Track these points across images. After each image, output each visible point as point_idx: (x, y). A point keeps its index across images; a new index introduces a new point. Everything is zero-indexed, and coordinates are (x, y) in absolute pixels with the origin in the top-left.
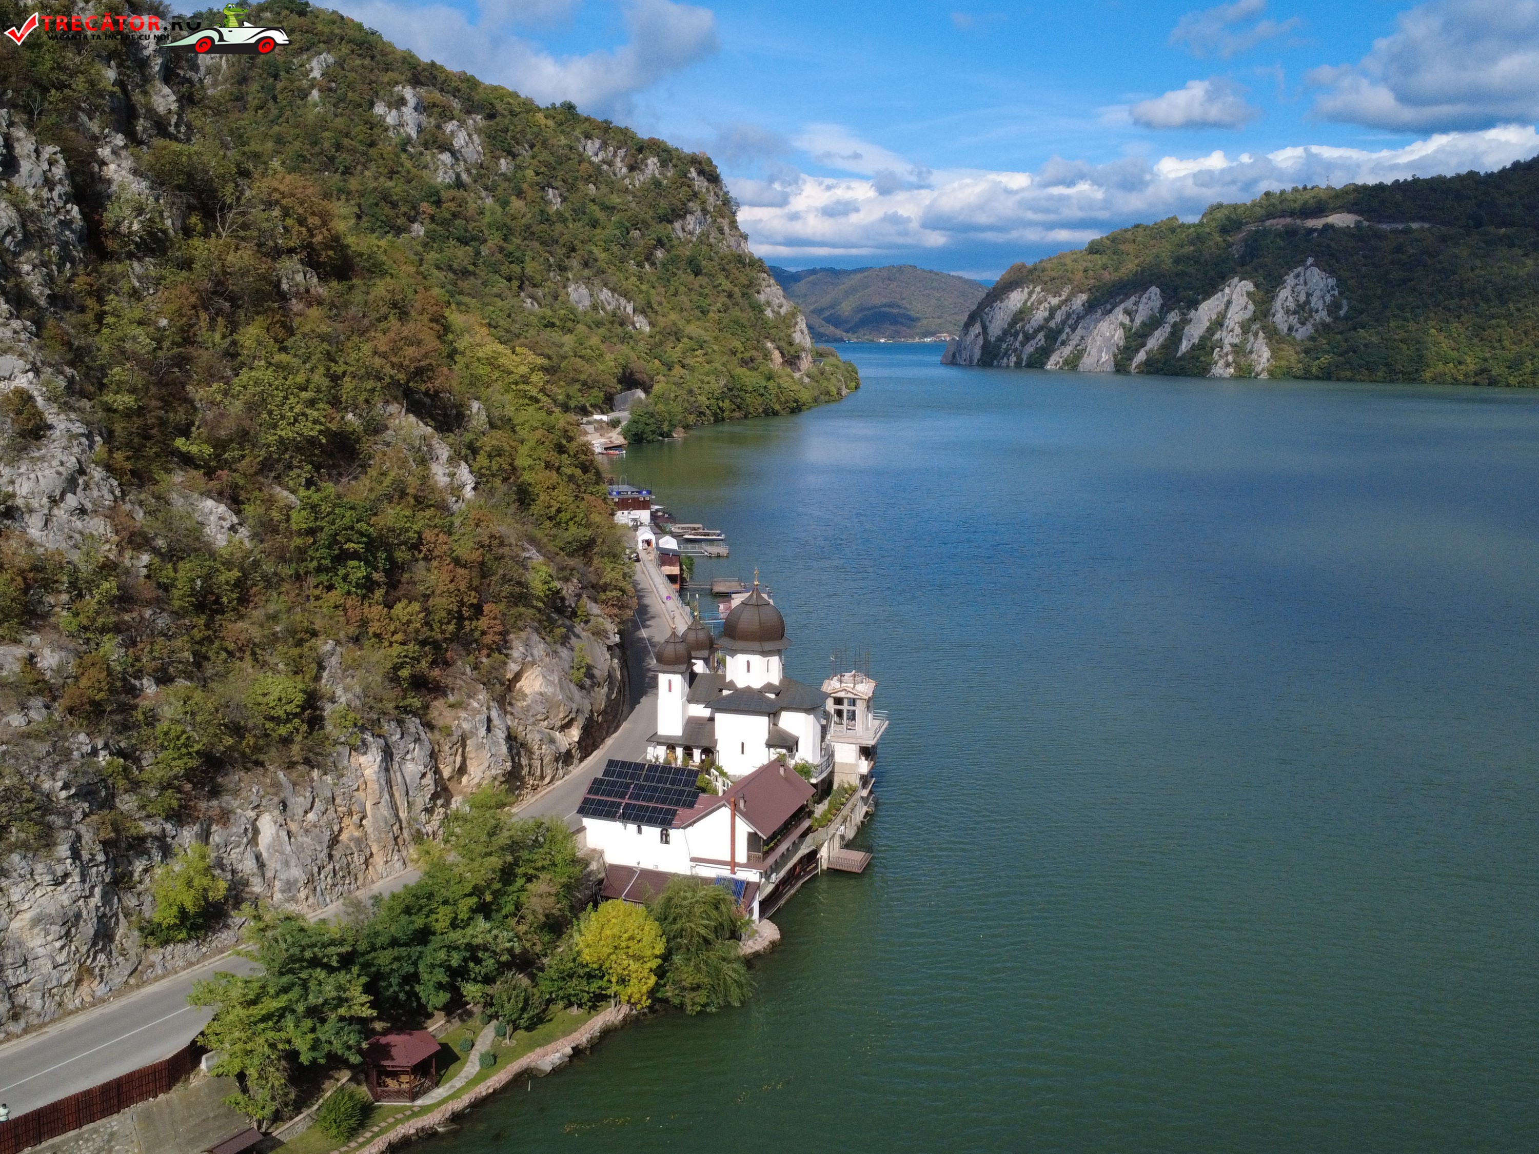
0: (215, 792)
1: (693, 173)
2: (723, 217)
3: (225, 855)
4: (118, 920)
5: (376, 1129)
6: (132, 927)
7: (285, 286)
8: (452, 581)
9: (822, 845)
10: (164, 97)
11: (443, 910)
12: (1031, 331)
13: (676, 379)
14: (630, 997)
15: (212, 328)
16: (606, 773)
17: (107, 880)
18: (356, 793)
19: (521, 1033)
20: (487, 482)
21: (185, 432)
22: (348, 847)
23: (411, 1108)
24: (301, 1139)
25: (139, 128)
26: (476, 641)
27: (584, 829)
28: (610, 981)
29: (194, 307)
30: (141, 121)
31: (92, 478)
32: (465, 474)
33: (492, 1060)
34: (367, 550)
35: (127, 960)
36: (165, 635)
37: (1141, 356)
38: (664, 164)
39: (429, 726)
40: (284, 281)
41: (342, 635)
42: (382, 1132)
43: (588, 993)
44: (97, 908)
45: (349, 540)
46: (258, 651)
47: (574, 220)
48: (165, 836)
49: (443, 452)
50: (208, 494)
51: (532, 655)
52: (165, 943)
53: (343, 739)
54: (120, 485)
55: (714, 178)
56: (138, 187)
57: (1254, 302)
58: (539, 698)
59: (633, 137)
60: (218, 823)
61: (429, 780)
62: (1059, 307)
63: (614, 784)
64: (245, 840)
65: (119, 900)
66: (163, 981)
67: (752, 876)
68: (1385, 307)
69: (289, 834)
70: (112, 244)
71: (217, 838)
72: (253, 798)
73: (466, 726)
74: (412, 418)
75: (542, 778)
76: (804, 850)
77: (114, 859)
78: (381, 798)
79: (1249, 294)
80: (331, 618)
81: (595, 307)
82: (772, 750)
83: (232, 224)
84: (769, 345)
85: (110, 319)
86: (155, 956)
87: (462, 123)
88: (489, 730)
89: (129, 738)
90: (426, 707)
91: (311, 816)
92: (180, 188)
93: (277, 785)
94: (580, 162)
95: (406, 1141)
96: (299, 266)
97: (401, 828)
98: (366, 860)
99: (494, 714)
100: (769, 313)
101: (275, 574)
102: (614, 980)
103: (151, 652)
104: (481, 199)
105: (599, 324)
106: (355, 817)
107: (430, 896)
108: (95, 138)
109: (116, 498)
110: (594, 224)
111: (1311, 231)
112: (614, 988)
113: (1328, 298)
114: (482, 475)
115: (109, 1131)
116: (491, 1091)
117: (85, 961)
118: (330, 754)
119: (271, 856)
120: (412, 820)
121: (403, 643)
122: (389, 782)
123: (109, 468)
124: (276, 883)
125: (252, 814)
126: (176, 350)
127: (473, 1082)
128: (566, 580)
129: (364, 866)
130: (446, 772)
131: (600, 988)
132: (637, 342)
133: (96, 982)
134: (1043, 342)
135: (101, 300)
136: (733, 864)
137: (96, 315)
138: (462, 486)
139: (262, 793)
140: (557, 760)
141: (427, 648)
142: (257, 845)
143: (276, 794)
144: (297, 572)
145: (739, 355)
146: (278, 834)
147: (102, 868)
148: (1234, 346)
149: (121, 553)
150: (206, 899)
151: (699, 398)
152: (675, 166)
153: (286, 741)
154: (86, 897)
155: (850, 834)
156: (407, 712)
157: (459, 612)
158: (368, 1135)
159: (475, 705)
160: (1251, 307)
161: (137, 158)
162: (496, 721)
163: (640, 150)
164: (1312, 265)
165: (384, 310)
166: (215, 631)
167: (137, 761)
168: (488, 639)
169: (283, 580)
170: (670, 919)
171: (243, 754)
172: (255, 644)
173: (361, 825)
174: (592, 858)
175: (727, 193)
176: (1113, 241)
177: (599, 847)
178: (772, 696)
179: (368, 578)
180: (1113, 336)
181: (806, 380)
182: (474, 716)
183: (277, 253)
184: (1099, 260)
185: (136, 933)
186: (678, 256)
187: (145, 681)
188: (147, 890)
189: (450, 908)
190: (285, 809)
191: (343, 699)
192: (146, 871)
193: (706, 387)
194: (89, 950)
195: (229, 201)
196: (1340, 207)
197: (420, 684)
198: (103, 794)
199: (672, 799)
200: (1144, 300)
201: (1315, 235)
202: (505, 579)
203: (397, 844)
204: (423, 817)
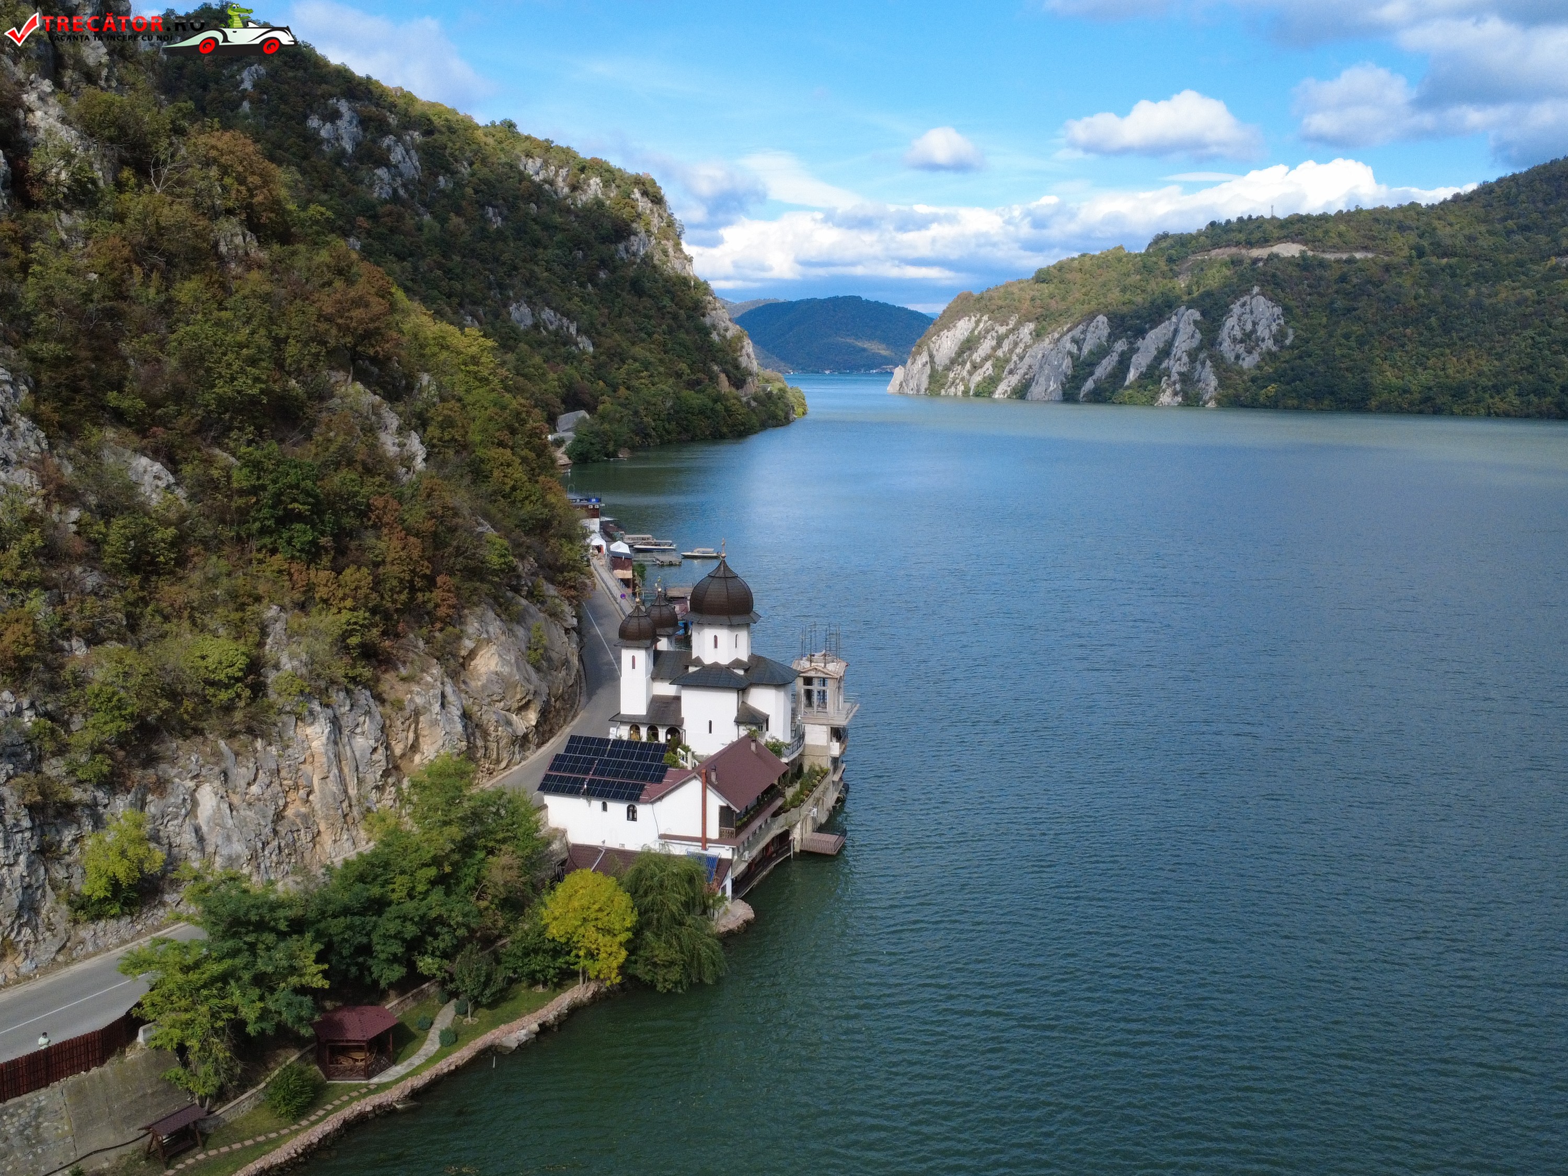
0: (151, 761)
1: (637, 194)
2: (668, 239)
3: (161, 828)
4: (44, 891)
5: (329, 1107)
6: (61, 900)
7: (223, 249)
8: (403, 549)
9: (795, 825)
10: (93, 48)
11: (399, 880)
12: (978, 360)
13: (622, 400)
14: (599, 972)
15: (145, 283)
16: (568, 749)
17: (33, 848)
18: (302, 766)
19: (483, 1012)
20: (439, 453)
21: (119, 387)
22: (294, 823)
23: (367, 1086)
24: (247, 1118)
25: (66, 79)
26: (428, 613)
27: (545, 807)
28: (578, 956)
29: (127, 260)
30: (69, 72)
31: (17, 427)
32: (415, 444)
33: (451, 1039)
34: (313, 513)
35: (54, 936)
36: (96, 594)
37: (1089, 385)
38: (606, 184)
39: (379, 698)
40: (222, 243)
41: (287, 600)
42: (336, 1109)
43: (554, 968)
44: (23, 877)
45: (294, 500)
46: (197, 615)
47: (515, 240)
48: (96, 805)
49: (393, 421)
50: (143, 452)
51: (487, 632)
52: (98, 917)
53: (288, 708)
54: (47, 437)
55: (657, 200)
56: (68, 135)
57: (1200, 330)
58: (494, 677)
59: (575, 157)
60: (153, 792)
61: (380, 755)
62: (1007, 336)
63: (577, 760)
64: (183, 811)
65: (46, 870)
66: (93, 959)
67: (725, 853)
68: (1331, 336)
69: (231, 807)
70: (38, 193)
71: (153, 809)
72: (192, 766)
73: (419, 700)
74: (359, 386)
75: (498, 762)
76: (776, 830)
77: (40, 826)
78: (329, 772)
79: (1195, 322)
80: (275, 583)
81: (536, 326)
82: (741, 728)
83: (167, 180)
84: (716, 368)
85: (36, 268)
86: (85, 932)
87: (399, 139)
88: (443, 706)
89: (58, 699)
90: (378, 680)
91: (255, 789)
92: (111, 140)
93: (218, 755)
94: (520, 182)
95: (362, 1120)
96: (238, 230)
97: (350, 806)
98: (314, 838)
99: (449, 690)
100: (715, 336)
101: (215, 537)
102: (582, 953)
103: (81, 611)
104: (418, 215)
105: (541, 344)
106: (301, 792)
107: (386, 865)
108: (21, 84)
109: (42, 450)
110: (536, 243)
111: (1256, 261)
112: (583, 963)
113: (1274, 327)
114: (434, 446)
115: (36, 1105)
116: (453, 1067)
117: (9, 935)
118: (275, 724)
119: (211, 830)
120: (362, 798)
121: (353, 609)
122: (338, 757)
123: (36, 419)
124: (217, 858)
125: (191, 784)
126: (108, 304)
127: (432, 1060)
128: (522, 557)
129: (311, 845)
130: (398, 750)
131: (566, 963)
132: (581, 362)
133: (21, 958)
134: (990, 371)
135: (26, 249)
136: (704, 841)
137: (22, 263)
138: (412, 458)
139: (201, 762)
140: (513, 743)
141: (377, 618)
142: (196, 817)
143: (217, 764)
144: (238, 534)
145: (685, 377)
146: (218, 806)
147: (28, 835)
148: (1180, 374)
149: (48, 507)
150: (141, 871)
151: (645, 419)
152: (618, 187)
153: (228, 709)
154: (10, 865)
155: (823, 819)
156: (357, 683)
157: (411, 582)
158: (321, 1113)
159: (429, 679)
160: (1198, 336)
161: (66, 105)
162: (451, 697)
163: (582, 170)
164: (1257, 294)
165: (328, 276)
166: (150, 593)
167: (66, 725)
168: (442, 612)
169: (222, 542)
170: (641, 892)
171: (182, 722)
172: (193, 608)
173: (307, 801)
174: (555, 837)
175: (671, 215)
176: (1059, 270)
177: (561, 827)
178: (741, 672)
179: (314, 543)
180: (1060, 365)
181: (754, 404)
182: (427, 692)
183: (214, 214)
184: (1046, 288)
185: (65, 907)
186: (623, 277)
187: (74, 643)
188: (76, 862)
189: (407, 877)
190: (226, 780)
191: (288, 667)
192: (76, 841)
193: (652, 408)
194: (13, 923)
195: (163, 157)
196: (1285, 237)
197: (369, 653)
198: (29, 757)
199: (639, 774)
200: (1091, 329)
201: (1261, 264)
202: (459, 552)
203: (346, 822)
204: (374, 795)
